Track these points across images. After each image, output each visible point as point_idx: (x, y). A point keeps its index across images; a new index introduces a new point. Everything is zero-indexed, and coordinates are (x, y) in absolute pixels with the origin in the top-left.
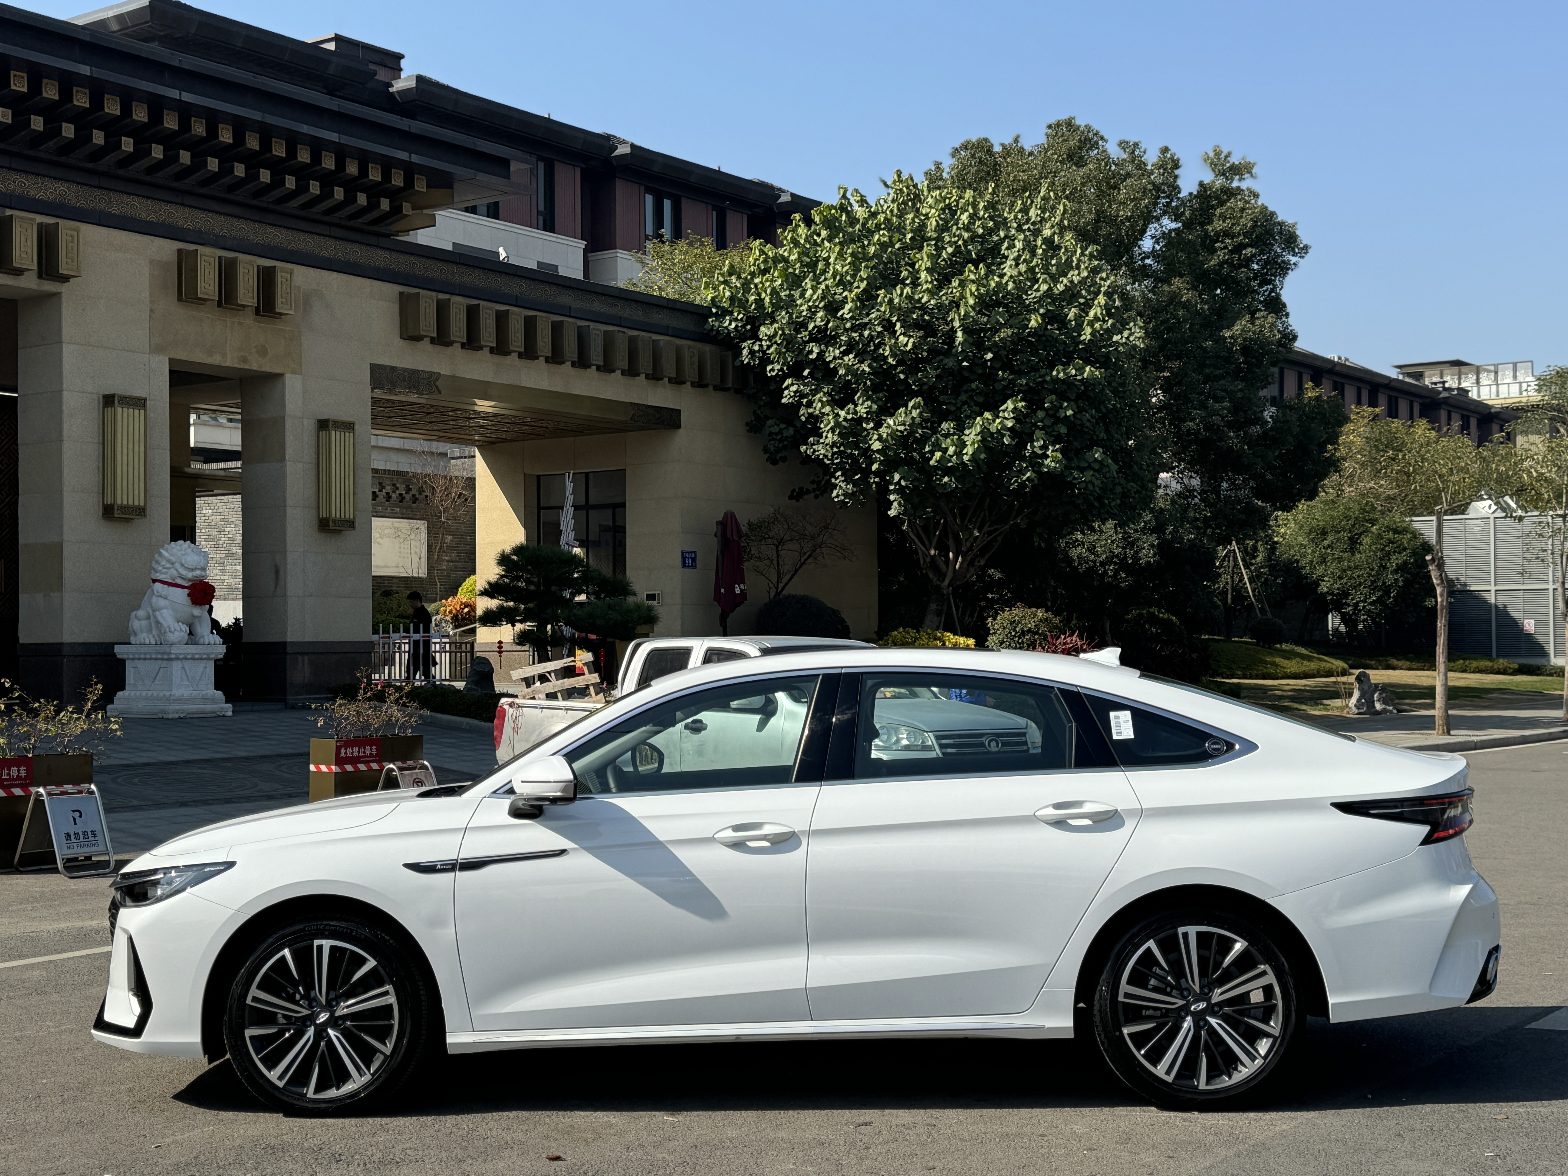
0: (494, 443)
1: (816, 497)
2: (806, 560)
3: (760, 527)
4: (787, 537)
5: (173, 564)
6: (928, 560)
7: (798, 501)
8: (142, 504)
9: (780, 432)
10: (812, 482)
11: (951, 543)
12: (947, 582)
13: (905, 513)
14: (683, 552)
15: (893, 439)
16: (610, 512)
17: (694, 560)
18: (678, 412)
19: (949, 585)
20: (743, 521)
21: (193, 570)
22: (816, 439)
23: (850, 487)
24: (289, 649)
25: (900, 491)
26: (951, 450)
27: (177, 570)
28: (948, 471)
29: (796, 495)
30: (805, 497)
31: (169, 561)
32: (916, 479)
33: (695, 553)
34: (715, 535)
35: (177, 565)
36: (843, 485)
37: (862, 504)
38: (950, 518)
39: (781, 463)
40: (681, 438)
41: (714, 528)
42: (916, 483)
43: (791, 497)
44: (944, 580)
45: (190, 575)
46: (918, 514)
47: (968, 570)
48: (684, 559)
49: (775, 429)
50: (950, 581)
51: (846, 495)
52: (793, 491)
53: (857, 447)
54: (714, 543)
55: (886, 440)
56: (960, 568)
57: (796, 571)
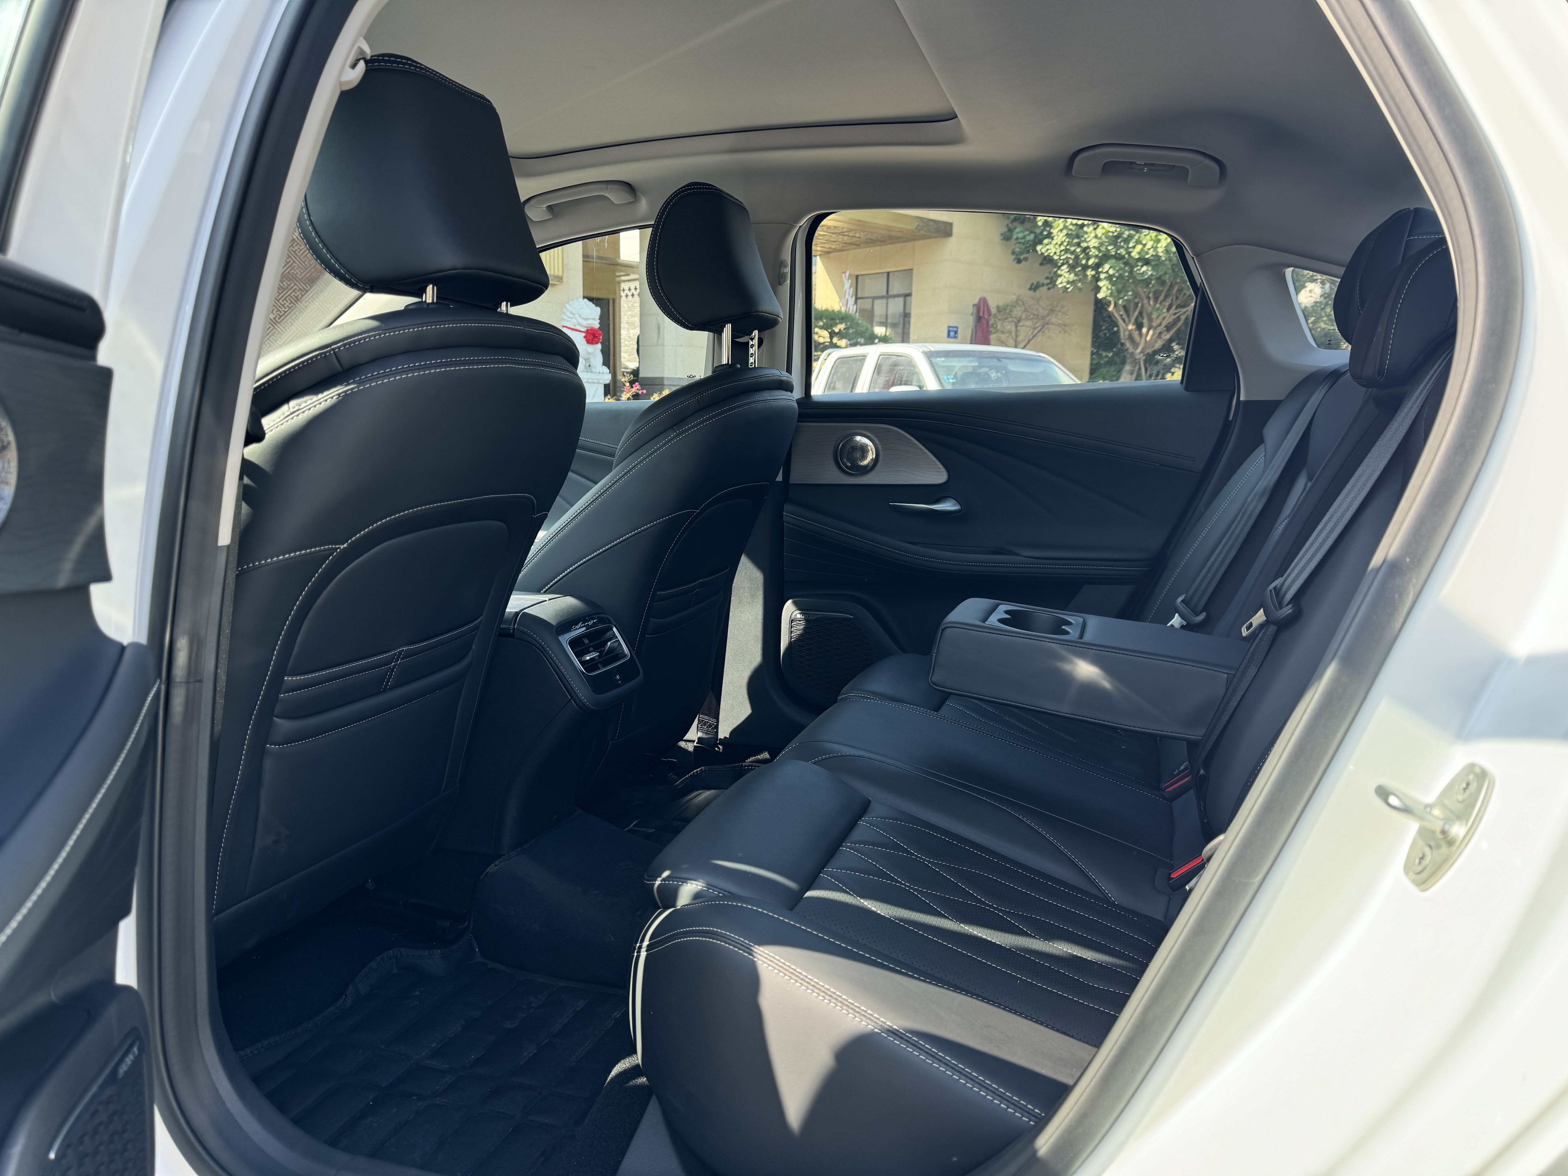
0: (829, 253)
1: (1049, 289)
2: (1037, 333)
3: (1005, 309)
4: (1024, 316)
5: (574, 315)
6: (1127, 333)
7: (1035, 291)
8: (560, 274)
9: (1024, 237)
10: (1047, 278)
11: (1145, 321)
12: (1139, 350)
13: (1111, 295)
14: (949, 327)
15: (1106, 237)
16: (901, 300)
17: (956, 332)
18: (951, 224)
19: (1141, 353)
20: (993, 305)
21: (586, 319)
22: (1050, 240)
23: (1072, 275)
24: (666, 382)
25: (1110, 278)
26: (1150, 244)
27: (576, 319)
28: (1147, 262)
29: (1035, 288)
30: (1041, 289)
31: (571, 313)
32: (1121, 269)
33: (957, 327)
34: (972, 314)
35: (577, 316)
36: (1067, 275)
37: (1080, 289)
38: (1145, 301)
39: (1023, 263)
40: (952, 242)
41: (971, 309)
42: (1121, 272)
43: (1030, 289)
44: (1137, 348)
45: (585, 323)
46: (1122, 295)
47: (1156, 342)
48: (949, 332)
49: (1021, 235)
50: (1143, 349)
51: (1068, 282)
52: (1032, 284)
53: (1078, 245)
54: (971, 320)
55: (1101, 238)
56: (1151, 339)
57: (1029, 341)
